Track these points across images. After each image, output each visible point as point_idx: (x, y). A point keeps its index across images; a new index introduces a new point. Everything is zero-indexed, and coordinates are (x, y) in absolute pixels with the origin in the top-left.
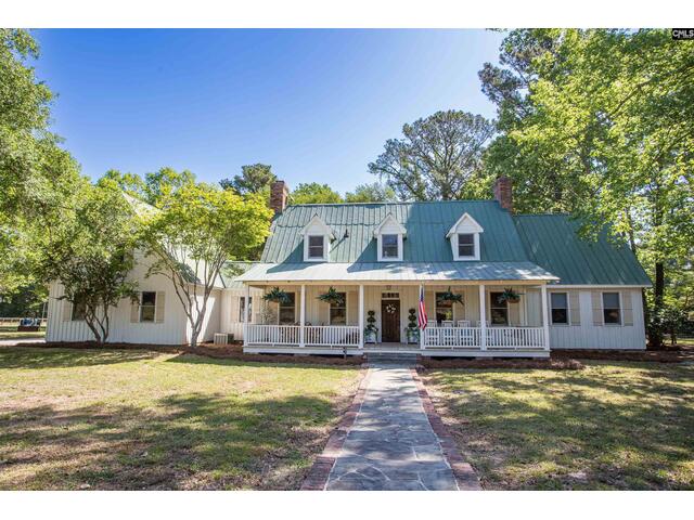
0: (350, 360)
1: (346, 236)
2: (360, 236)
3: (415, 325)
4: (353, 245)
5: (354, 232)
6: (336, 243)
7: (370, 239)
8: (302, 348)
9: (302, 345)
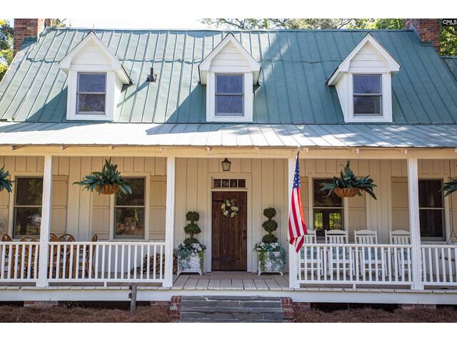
0: (144, 310)
1: (151, 79)
2: (176, 80)
3: (275, 240)
4: (163, 94)
5: (166, 73)
6: (131, 89)
7: (195, 85)
8: (42, 290)
9: (42, 281)
